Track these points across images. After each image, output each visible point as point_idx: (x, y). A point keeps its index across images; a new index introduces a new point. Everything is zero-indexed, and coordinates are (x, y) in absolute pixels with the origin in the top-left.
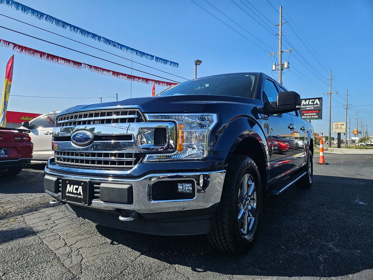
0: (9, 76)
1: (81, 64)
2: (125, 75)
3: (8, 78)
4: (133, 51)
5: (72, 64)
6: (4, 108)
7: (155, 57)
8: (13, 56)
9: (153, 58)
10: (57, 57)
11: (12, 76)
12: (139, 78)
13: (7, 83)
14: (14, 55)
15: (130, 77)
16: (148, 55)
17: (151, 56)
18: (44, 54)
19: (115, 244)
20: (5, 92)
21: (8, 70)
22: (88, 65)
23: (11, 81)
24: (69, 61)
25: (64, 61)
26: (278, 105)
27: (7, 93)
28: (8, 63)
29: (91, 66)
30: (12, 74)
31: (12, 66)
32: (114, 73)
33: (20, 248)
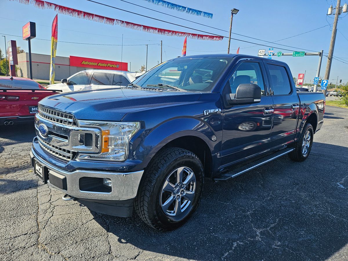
0: (55, 34)
1: (114, 20)
2: (156, 29)
3: (54, 36)
4: (165, 4)
5: (106, 20)
6: (52, 64)
7: (187, 8)
8: (57, 16)
9: (185, 10)
10: (93, 15)
11: (57, 34)
12: (169, 31)
13: (53, 41)
14: (57, 14)
15: (160, 30)
16: (180, 6)
17: (183, 7)
18: (81, 12)
19: (82, 206)
20: (53, 49)
21: (54, 29)
22: (120, 21)
23: (57, 38)
24: (103, 17)
25: (98, 18)
26: (236, 97)
27: (54, 50)
28: (53, 22)
29: (123, 22)
30: (57, 32)
31: (56, 25)
32: (145, 27)
33: (20, 199)
